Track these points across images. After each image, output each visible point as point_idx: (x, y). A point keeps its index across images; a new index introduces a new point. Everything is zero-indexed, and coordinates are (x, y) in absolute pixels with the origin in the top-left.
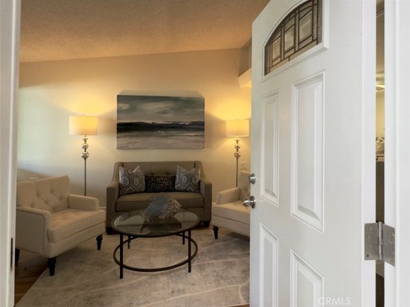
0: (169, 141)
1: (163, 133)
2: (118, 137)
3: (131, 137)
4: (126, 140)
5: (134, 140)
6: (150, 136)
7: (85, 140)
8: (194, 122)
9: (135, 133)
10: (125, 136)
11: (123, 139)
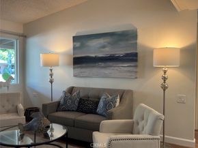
0: (107, 71)
1: (103, 64)
2: (74, 68)
3: (81, 67)
4: (78, 70)
5: (83, 70)
6: (93, 67)
7: (51, 70)
8: (128, 54)
9: (84, 65)
10: (78, 67)
11: (76, 69)
